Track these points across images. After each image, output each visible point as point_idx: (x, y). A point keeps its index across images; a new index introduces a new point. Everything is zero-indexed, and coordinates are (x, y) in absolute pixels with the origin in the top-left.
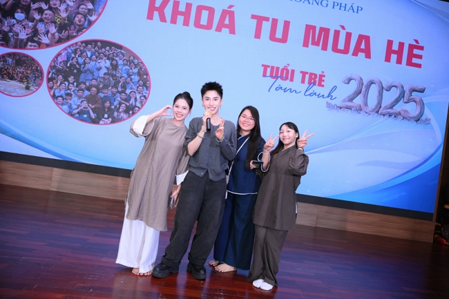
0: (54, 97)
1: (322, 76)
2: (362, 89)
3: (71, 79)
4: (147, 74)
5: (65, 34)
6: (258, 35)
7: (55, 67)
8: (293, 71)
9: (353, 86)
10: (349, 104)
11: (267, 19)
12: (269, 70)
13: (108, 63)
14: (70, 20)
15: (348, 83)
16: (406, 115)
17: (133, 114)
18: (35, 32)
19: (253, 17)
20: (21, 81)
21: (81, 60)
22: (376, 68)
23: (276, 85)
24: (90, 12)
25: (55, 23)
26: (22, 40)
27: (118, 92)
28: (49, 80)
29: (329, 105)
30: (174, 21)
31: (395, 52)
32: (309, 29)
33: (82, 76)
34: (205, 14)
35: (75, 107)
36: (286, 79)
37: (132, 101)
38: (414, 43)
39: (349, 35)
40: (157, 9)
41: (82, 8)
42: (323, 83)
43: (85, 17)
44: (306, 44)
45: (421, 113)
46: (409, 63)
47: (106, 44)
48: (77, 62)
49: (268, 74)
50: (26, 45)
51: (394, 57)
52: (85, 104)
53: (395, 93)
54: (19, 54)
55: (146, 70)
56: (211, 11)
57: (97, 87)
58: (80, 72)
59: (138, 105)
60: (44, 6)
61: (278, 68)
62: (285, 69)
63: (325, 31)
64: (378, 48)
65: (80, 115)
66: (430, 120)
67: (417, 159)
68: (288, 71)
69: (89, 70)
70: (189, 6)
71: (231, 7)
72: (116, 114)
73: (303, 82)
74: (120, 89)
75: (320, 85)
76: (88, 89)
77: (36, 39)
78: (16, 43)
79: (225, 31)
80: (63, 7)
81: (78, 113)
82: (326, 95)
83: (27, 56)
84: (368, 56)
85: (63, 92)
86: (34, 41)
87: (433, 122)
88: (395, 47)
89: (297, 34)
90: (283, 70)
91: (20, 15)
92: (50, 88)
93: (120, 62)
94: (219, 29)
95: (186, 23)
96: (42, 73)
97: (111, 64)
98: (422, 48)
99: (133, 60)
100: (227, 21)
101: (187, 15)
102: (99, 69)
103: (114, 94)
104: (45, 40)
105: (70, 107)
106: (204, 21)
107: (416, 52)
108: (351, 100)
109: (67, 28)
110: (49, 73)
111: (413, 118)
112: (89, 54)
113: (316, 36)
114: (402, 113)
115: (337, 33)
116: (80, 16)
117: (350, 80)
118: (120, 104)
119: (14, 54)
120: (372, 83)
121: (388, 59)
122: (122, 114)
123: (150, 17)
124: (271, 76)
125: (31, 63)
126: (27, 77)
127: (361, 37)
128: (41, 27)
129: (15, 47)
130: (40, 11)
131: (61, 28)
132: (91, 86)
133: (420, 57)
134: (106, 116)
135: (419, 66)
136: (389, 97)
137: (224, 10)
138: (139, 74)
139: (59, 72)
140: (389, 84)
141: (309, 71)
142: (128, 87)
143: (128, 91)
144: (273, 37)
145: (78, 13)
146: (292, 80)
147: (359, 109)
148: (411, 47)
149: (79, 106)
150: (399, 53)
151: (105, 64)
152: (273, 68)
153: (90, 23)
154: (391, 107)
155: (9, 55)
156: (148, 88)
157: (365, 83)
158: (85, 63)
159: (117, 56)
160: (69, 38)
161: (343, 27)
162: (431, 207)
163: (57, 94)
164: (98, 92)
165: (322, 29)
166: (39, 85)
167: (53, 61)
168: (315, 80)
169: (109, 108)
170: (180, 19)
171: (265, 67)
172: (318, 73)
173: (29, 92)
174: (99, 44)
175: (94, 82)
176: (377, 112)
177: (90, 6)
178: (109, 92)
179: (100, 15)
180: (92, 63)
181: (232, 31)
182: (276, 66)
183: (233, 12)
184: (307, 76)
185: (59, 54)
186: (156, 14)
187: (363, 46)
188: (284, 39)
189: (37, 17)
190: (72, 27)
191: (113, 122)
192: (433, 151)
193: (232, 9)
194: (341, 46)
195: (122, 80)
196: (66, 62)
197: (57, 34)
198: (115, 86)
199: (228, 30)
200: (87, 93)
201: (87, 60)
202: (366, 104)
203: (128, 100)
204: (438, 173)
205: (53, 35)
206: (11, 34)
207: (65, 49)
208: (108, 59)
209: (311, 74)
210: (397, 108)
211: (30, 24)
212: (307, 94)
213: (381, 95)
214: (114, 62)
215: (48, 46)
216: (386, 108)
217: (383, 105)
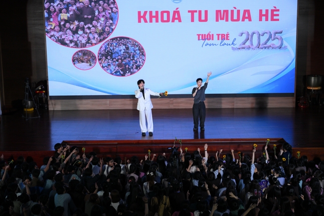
0: (103, 67)
1: (227, 35)
2: (249, 37)
3: (109, 57)
4: (143, 49)
5: (102, 37)
6: (193, 20)
7: (100, 53)
8: (213, 35)
9: (244, 36)
10: (244, 46)
11: (196, 11)
12: (201, 36)
13: (124, 47)
14: (103, 30)
15: (241, 36)
16: (274, 46)
17: (140, 69)
18: (89, 39)
19: (189, 11)
20: (87, 62)
21: (112, 48)
22: (255, 25)
23: (205, 43)
24: (111, 24)
25: (97, 33)
26: (84, 44)
27: (131, 60)
28: (99, 60)
29: (233, 49)
30: (151, 21)
31: (264, 15)
32: (218, 12)
33: (114, 55)
34: (165, 15)
35: (113, 70)
36: (210, 39)
37: (138, 63)
38: (274, 9)
39: (239, 12)
40: (142, 17)
41: (108, 24)
42: (228, 38)
43: (110, 27)
44: (217, 20)
45: (282, 44)
46: (272, 19)
47: (121, 38)
48: (110, 49)
49: (201, 38)
50: (86, 45)
51: (264, 18)
52: (117, 68)
53: (266, 36)
54: (83, 50)
55: (142, 47)
56: (168, 13)
57: (121, 59)
58: (112, 53)
59: (141, 64)
60: (91, 26)
61: (205, 35)
62: (209, 34)
63: (226, 12)
64: (255, 15)
65: (116, 73)
66: (287, 46)
67: (283, 67)
68: (210, 35)
69: (116, 52)
70: (157, 12)
71: (177, 9)
72: (132, 70)
73: (218, 39)
74: (132, 58)
75: (227, 39)
76: (117, 61)
77: (90, 42)
78: (81, 45)
79: (176, 21)
80: (99, 25)
81: (115, 73)
82: (231, 44)
83: (87, 51)
84: (250, 20)
85: (106, 64)
86: (89, 43)
87: (289, 47)
88: (264, 13)
89: (212, 16)
90: (207, 35)
91: (80, 32)
92: (100, 63)
93: (130, 46)
94: (173, 21)
95: (157, 21)
96: (95, 57)
97: (126, 47)
98: (278, 10)
99: (135, 44)
100: (177, 16)
101: (157, 17)
102: (121, 51)
103: (129, 61)
104: (94, 42)
105: (111, 70)
106: (165, 18)
107: (275, 13)
108: (244, 43)
109: (103, 34)
110: (98, 56)
111: (277, 47)
112: (115, 45)
113: (222, 15)
114: (271, 46)
115: (232, 11)
116: (107, 27)
117: (242, 34)
118: (133, 65)
119: (82, 51)
120: (254, 33)
121: (261, 20)
122: (135, 70)
123: (140, 21)
124: (202, 39)
125: (90, 53)
126: (89, 60)
127: (245, 11)
128: (91, 36)
129: (81, 47)
130: (89, 28)
131: (100, 34)
132: (118, 59)
133: (278, 15)
134: (128, 72)
135: (278, 20)
136: (263, 39)
137: (174, 11)
138: (139, 50)
139: (103, 55)
140: (263, 32)
141: (221, 33)
142: (135, 56)
143: (135, 59)
144: (200, 20)
145: (106, 26)
146: (213, 39)
147: (249, 48)
148: (273, 11)
149: (115, 69)
150: (266, 15)
151: (123, 48)
152: (202, 35)
153: (113, 30)
154: (266, 44)
155: (80, 51)
156: (144, 55)
157: (250, 34)
158: (114, 49)
159: (128, 43)
160: (104, 39)
161: (235, 8)
162: (292, 90)
163: (104, 66)
164: (122, 61)
165: (224, 11)
166: (95, 63)
167: (99, 50)
168: (224, 37)
169: (128, 68)
170: (154, 19)
171: (199, 35)
172: (226, 33)
173: (91, 67)
174: (118, 39)
175: (119, 57)
176: (258, 47)
177: (111, 22)
178: (127, 61)
179: (116, 25)
180: (117, 48)
181: (180, 21)
182: (204, 34)
183: (179, 11)
184: (220, 36)
185: (101, 47)
186: (142, 19)
187: (247, 15)
188: (206, 20)
189: (88, 31)
190: (105, 33)
191: (131, 74)
192: (290, 62)
193: (178, 10)
194: (235, 17)
195: (132, 54)
196: (105, 50)
197: (99, 38)
198: (129, 57)
199: (177, 20)
200: (117, 63)
201: (115, 47)
202: (252, 45)
203: (136, 63)
204: (294, 73)
205: (97, 38)
206: (78, 42)
207: (104, 44)
208: (124, 45)
209: (222, 35)
210: (269, 44)
211: (86, 35)
212: (222, 44)
213: (259, 38)
214: (127, 46)
215: (95, 44)
216: (263, 45)
217: (261, 44)
